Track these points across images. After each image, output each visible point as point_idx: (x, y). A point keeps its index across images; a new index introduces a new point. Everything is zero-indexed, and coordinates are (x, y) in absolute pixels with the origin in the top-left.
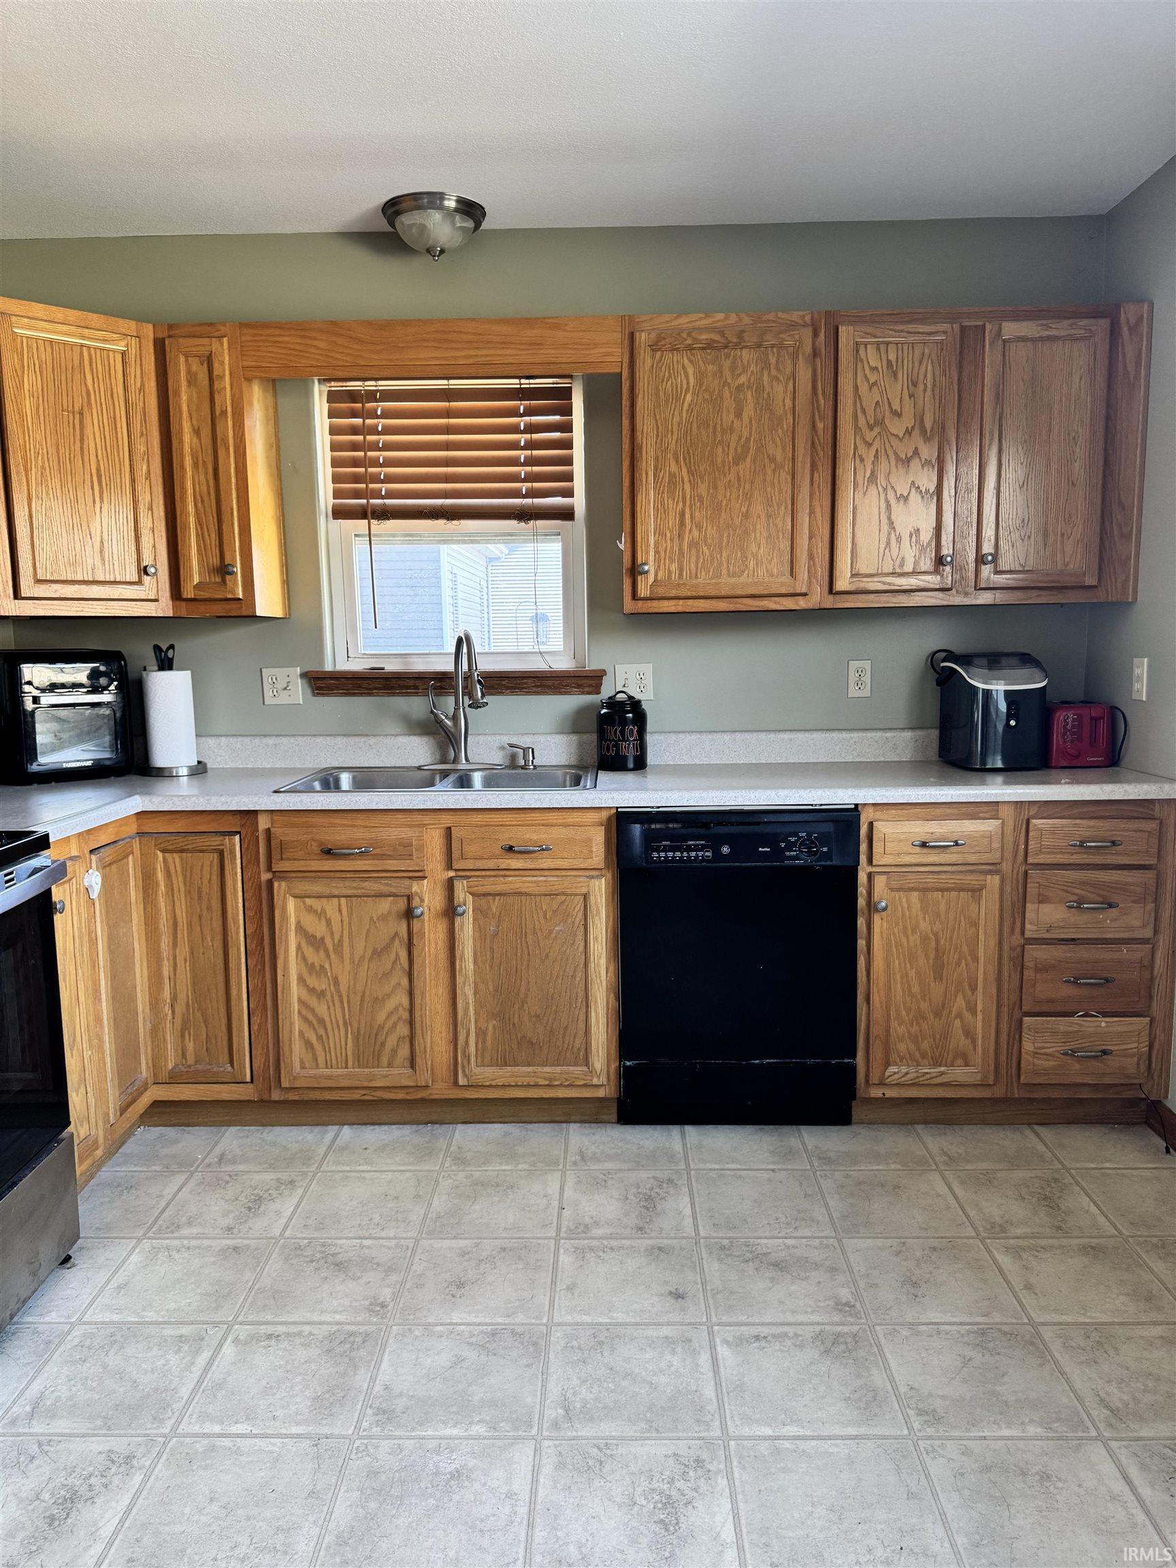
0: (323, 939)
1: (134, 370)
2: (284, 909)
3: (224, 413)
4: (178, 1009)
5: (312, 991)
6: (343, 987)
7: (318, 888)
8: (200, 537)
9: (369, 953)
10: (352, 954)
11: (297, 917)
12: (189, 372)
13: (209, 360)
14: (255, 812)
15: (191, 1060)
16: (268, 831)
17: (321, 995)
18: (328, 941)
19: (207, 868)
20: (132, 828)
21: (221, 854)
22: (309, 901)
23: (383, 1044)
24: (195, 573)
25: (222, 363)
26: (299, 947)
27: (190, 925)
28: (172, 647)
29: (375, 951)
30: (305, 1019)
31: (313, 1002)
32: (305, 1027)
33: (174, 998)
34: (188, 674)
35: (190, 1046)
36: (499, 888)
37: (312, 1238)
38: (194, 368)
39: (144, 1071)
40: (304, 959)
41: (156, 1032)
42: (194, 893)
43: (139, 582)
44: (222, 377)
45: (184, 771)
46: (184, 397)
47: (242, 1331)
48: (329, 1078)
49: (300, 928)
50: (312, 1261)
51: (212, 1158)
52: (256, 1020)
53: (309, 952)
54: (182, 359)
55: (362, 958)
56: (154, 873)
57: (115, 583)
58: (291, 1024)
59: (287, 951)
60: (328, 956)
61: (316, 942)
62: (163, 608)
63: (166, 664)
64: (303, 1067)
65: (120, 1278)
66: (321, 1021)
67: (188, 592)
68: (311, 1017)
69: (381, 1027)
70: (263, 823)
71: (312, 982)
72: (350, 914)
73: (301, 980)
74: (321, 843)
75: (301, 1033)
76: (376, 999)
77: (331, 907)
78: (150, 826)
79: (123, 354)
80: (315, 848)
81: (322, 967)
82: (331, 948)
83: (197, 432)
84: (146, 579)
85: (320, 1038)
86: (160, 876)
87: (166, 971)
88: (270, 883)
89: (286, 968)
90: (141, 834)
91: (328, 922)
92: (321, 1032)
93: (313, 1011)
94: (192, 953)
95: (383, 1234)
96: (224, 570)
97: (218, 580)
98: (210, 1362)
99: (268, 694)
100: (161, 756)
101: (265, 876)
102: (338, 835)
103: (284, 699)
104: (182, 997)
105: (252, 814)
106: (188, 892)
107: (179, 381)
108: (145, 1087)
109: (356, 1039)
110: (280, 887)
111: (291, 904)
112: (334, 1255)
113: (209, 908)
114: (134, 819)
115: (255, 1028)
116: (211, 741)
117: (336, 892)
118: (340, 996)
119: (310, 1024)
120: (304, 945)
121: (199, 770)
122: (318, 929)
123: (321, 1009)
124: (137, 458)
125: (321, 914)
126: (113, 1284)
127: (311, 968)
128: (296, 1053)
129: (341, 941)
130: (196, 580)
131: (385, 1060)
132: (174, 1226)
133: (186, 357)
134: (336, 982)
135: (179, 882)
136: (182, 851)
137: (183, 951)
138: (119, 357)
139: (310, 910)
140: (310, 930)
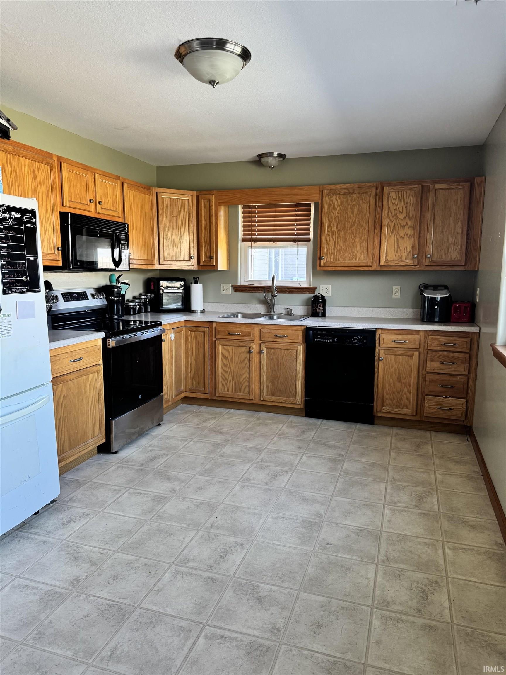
0: (228, 357)
1: (191, 204)
2: (218, 348)
3: (213, 215)
4: (192, 373)
5: (224, 371)
6: (232, 370)
7: (227, 343)
8: (205, 248)
9: (239, 361)
10: (235, 362)
11: (221, 351)
12: (204, 204)
13: (209, 201)
14: (213, 322)
15: (194, 386)
16: (215, 327)
17: (226, 372)
18: (229, 358)
19: (200, 336)
20: (183, 324)
21: (204, 332)
22: (224, 346)
23: (242, 387)
24: (203, 258)
25: (213, 202)
26: (222, 359)
27: (196, 351)
28: (198, 277)
29: (240, 361)
30: (223, 378)
31: (225, 374)
32: (222, 380)
33: (191, 370)
34: (202, 285)
35: (194, 383)
36: (273, 347)
37: (216, 428)
38: (206, 203)
39: (183, 388)
40: (223, 362)
41: (186, 378)
42: (197, 342)
43: (190, 260)
44: (212, 206)
45: (199, 311)
46: (203, 211)
48: (228, 394)
49: (222, 353)
50: (215, 432)
51: (198, 412)
52: (211, 377)
53: (224, 360)
54: (203, 200)
55: (237, 363)
56: (188, 337)
57: (183, 261)
58: (219, 379)
59: (218, 359)
60: (229, 361)
61: (226, 358)
62: (195, 267)
63: (196, 282)
64: (221, 391)
66: (226, 379)
67: (202, 263)
68: (224, 378)
69: (241, 382)
70: (214, 325)
71: (225, 368)
72: (235, 351)
73: (222, 367)
74: (229, 331)
75: (221, 382)
76: (240, 375)
77: (230, 348)
78: (188, 324)
79: (188, 200)
80: (227, 332)
81: (227, 364)
82: (229, 359)
83: (205, 220)
84: (191, 260)
85: (226, 383)
86: (189, 337)
87: (190, 362)
88: (215, 341)
89: (218, 364)
90: (185, 326)
91: (229, 352)
92: (226, 382)
93: (224, 376)
94: (196, 358)
95: (234, 429)
96: (210, 258)
97: (209, 260)
99: (222, 291)
100: (193, 308)
101: (214, 339)
102: (233, 329)
103: (226, 293)
104: (193, 369)
105: (212, 323)
106: (196, 342)
107: (202, 206)
108: (182, 392)
109: (235, 385)
110: (217, 342)
111: (220, 347)
112: (220, 431)
113: (200, 347)
114: (184, 322)
115: (210, 379)
116: (207, 304)
117: (231, 345)
118: (231, 373)
119: (224, 379)
120: (223, 357)
121: (203, 311)
122: (227, 354)
123: (227, 376)
124: (191, 227)
125: (227, 350)
126: (169, 430)
127: (224, 364)
128: (220, 387)
129: (232, 358)
130: (204, 260)
131: (242, 391)
133: (204, 200)
134: (231, 369)
135: (194, 339)
136: (195, 331)
137: (194, 357)
138: (187, 201)
139: (225, 349)
140: (225, 354)
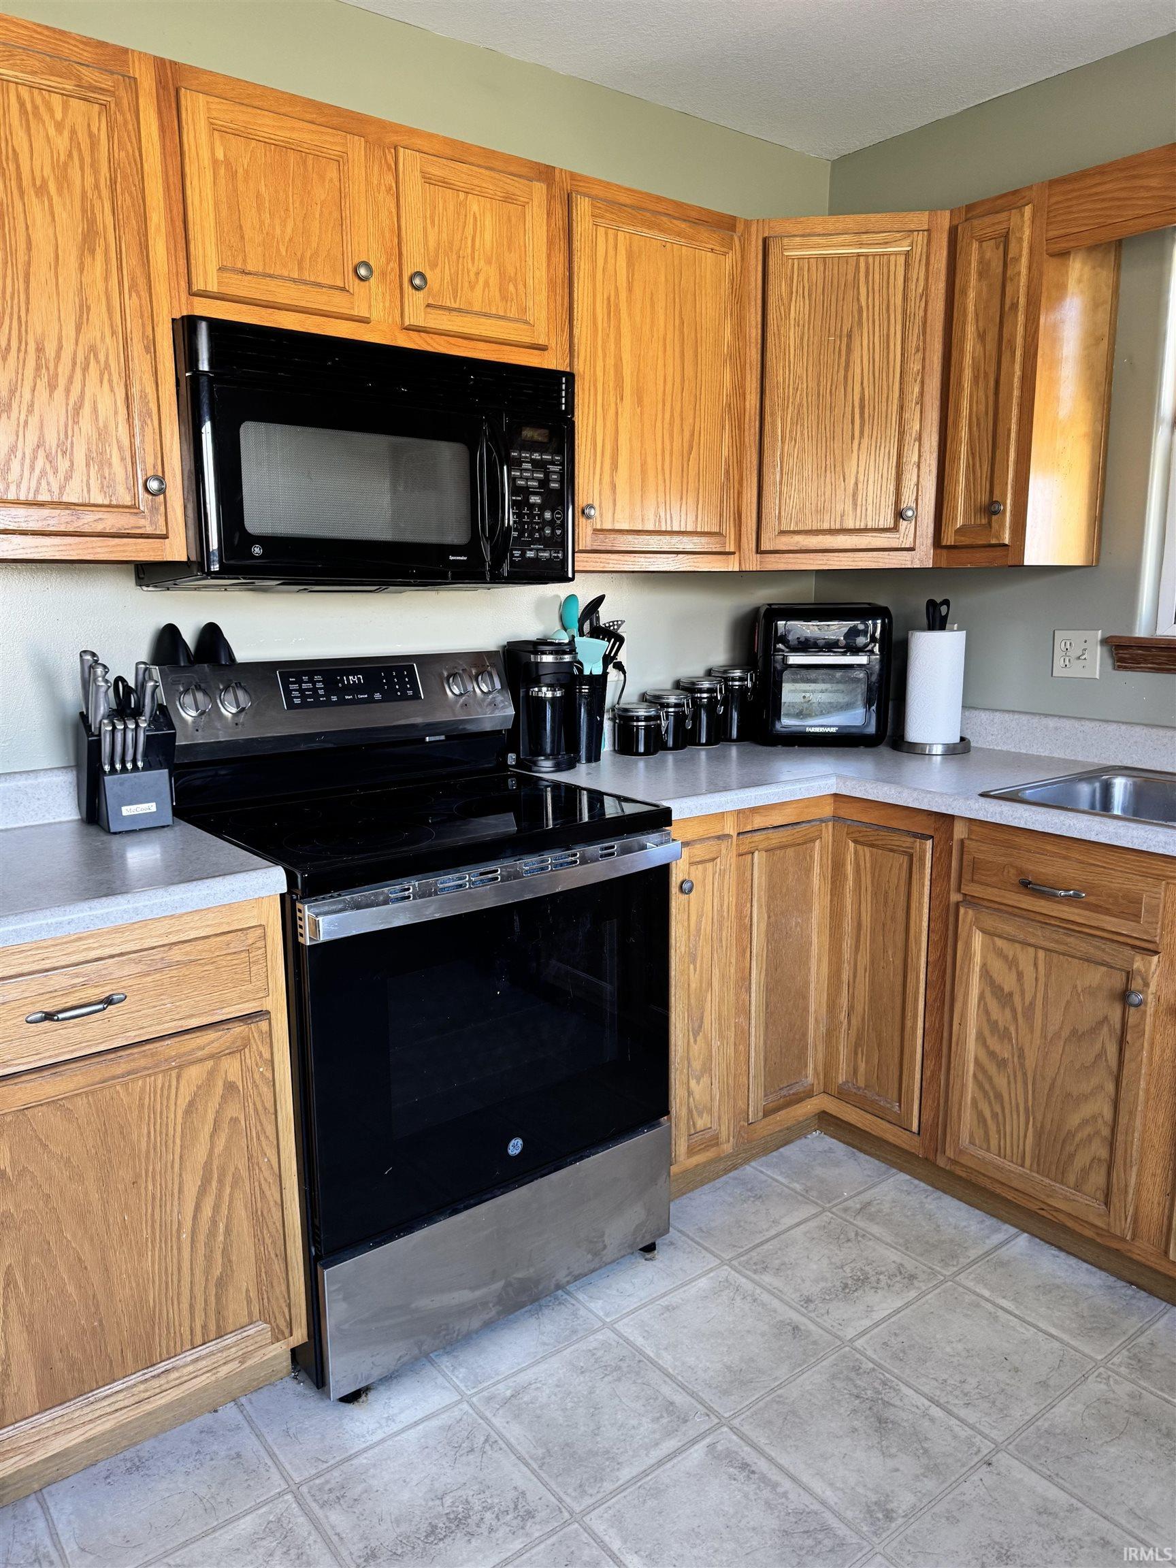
0: (1011, 994)
1: (918, 272)
2: (968, 944)
3: (1015, 306)
4: (854, 1022)
5: (992, 1055)
6: (1030, 1063)
7: (1009, 928)
8: (971, 469)
9: (1065, 1033)
10: (1044, 1026)
11: (984, 957)
12: (981, 261)
13: (1005, 239)
14: (952, 817)
15: (861, 1083)
16: (962, 841)
17: (1002, 1064)
18: (1017, 999)
19: (895, 871)
20: (828, 810)
21: (911, 856)
22: (999, 942)
23: (1072, 1156)
24: (960, 516)
25: (1020, 240)
26: (982, 997)
27: (873, 931)
28: (946, 602)
29: (1074, 1032)
30: (980, 1085)
31: (992, 1069)
32: (979, 1096)
33: (851, 1009)
34: (962, 635)
35: (862, 1067)
37: (880, 1366)
38: (988, 255)
39: (810, 1076)
40: (987, 1013)
41: (830, 1035)
42: (880, 894)
43: (895, 528)
44: (1017, 260)
45: (938, 750)
46: (972, 295)
47: (726, 1440)
48: (999, 1168)
49: (986, 973)
50: (857, 1397)
51: (855, 1204)
52: (930, 1064)
53: (993, 1005)
54: (975, 245)
55: (1057, 1035)
56: (844, 865)
57: (866, 530)
58: (963, 1085)
59: (966, 995)
60: (1015, 1018)
61: (1005, 998)
62: (923, 557)
63: (937, 622)
64: (972, 1142)
65: (674, 1299)
66: (999, 1096)
67: (949, 539)
68: (987, 1087)
69: (1071, 1135)
70: (959, 832)
71: (993, 1043)
72: (1048, 976)
73: (981, 1037)
74: (1020, 871)
75: (974, 1102)
76: (1069, 1095)
77: (1025, 958)
78: (847, 812)
79: (907, 254)
80: (1014, 878)
81: (1006, 1029)
82: (1019, 1010)
83: (982, 336)
84: (903, 524)
85: (995, 1115)
86: (849, 869)
87: (845, 976)
88: (957, 905)
89: (963, 1016)
90: (836, 819)
91: (1020, 975)
92: (998, 1109)
93: (990, 1079)
94: (872, 962)
95: (963, 1413)
96: (991, 509)
97: (984, 521)
98: (670, 1457)
99: (1059, 662)
101: (955, 897)
102: (1045, 868)
103: (1076, 671)
104: (859, 1008)
105: (949, 819)
106: (875, 894)
107: (968, 274)
108: (809, 1094)
109: (1039, 1135)
110: (967, 915)
111: (978, 940)
112: (887, 1404)
113: (893, 919)
114: (831, 800)
115: (928, 1073)
117: (1032, 941)
118: (1025, 1074)
119: (985, 1093)
120: (988, 995)
121: (960, 749)
122: (1008, 982)
123: (1001, 1082)
124: (909, 378)
125: (1012, 963)
126: (664, 1302)
127: (994, 1026)
128: (967, 1122)
129: (1032, 1004)
130: (960, 522)
131: (1072, 1179)
132: (763, 1266)
133: (981, 242)
134: (1021, 1056)
135: (867, 880)
136: (872, 846)
137: (864, 959)
138: (902, 259)
139: (1000, 954)
140: (998, 979)
